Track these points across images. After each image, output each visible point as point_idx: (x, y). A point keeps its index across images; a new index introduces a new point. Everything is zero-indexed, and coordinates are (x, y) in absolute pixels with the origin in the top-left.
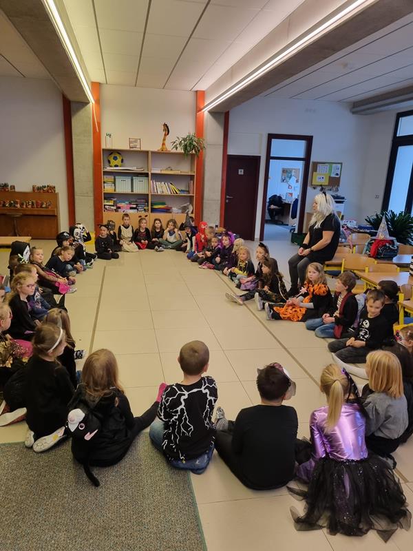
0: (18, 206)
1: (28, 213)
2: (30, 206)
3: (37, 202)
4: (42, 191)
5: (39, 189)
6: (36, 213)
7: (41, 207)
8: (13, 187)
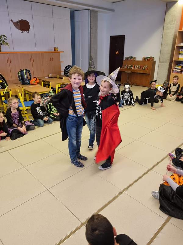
0: (133, 68)
1: (136, 72)
2: (137, 68)
3: (141, 66)
4: (147, 60)
5: (145, 59)
6: (139, 72)
7: (142, 69)
8: (135, 58)
